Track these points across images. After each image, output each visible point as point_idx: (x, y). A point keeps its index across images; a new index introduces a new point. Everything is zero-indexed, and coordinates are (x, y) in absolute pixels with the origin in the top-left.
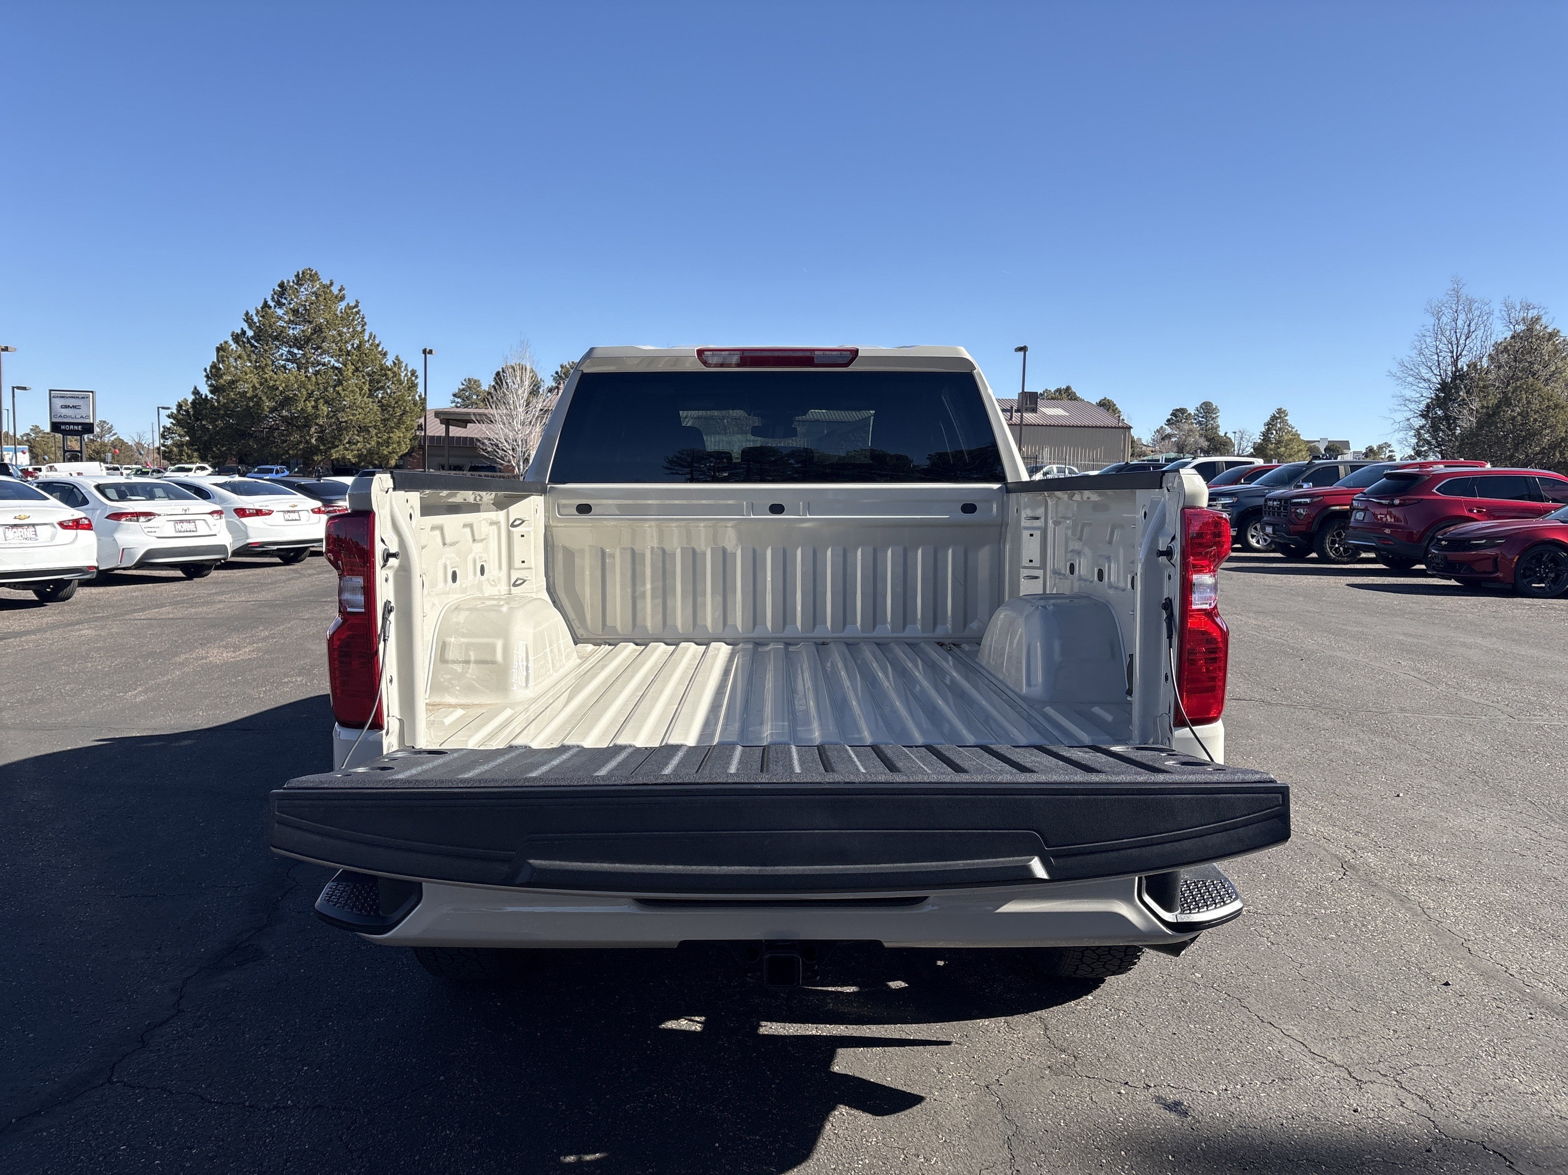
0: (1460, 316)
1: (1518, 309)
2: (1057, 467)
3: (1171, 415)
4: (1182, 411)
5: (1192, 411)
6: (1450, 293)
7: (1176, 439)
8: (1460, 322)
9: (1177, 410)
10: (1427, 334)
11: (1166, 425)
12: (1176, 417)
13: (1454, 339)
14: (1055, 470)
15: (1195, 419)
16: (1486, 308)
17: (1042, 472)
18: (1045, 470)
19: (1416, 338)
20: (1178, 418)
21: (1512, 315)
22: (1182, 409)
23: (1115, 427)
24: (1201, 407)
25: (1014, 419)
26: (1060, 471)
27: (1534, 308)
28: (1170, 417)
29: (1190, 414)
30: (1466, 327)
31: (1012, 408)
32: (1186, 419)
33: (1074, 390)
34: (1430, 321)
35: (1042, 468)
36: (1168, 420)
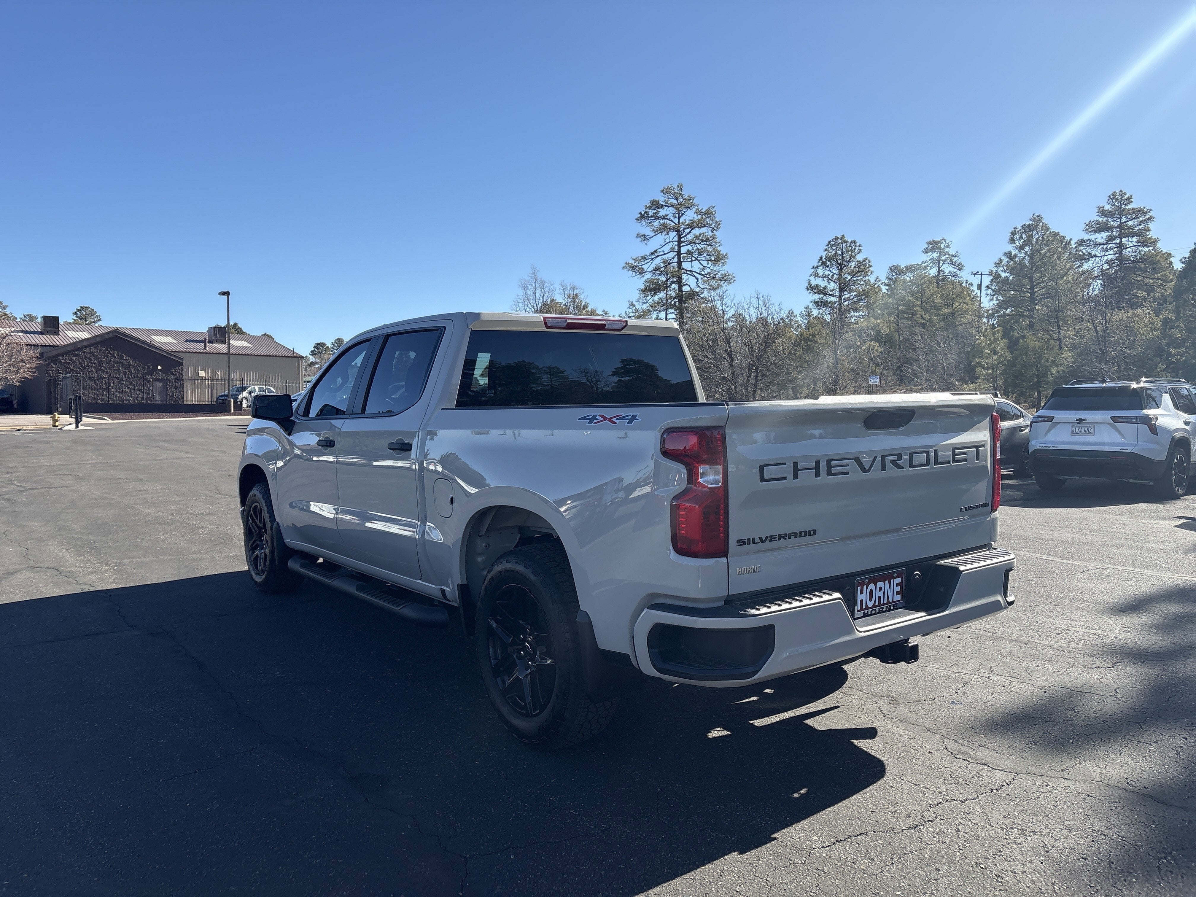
0: (537, 291)
1: (569, 288)
2: (259, 388)
3: (314, 347)
4: (322, 345)
5: (329, 345)
6: (530, 275)
7: (319, 366)
8: (537, 295)
9: (318, 344)
10: (520, 301)
11: (310, 355)
12: (318, 349)
13: (535, 305)
14: (257, 389)
15: (332, 351)
16: (552, 287)
17: (247, 391)
18: (249, 389)
19: (514, 303)
20: (319, 350)
21: (566, 292)
22: (322, 343)
23: (291, 357)
24: (335, 342)
25: (207, 348)
26: (261, 390)
27: (577, 289)
28: (313, 349)
29: (328, 347)
30: (541, 298)
31: (205, 339)
32: (326, 351)
33: (240, 326)
34: (521, 293)
35: (246, 388)
36: (312, 352)
